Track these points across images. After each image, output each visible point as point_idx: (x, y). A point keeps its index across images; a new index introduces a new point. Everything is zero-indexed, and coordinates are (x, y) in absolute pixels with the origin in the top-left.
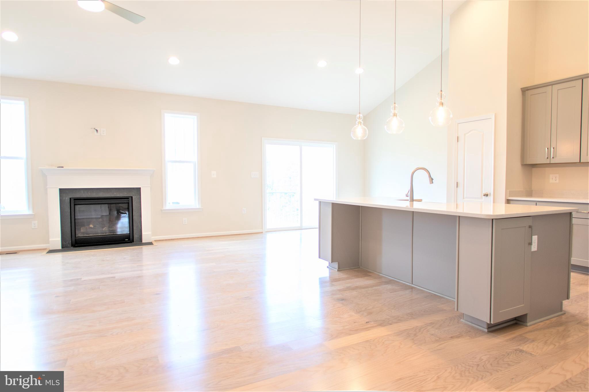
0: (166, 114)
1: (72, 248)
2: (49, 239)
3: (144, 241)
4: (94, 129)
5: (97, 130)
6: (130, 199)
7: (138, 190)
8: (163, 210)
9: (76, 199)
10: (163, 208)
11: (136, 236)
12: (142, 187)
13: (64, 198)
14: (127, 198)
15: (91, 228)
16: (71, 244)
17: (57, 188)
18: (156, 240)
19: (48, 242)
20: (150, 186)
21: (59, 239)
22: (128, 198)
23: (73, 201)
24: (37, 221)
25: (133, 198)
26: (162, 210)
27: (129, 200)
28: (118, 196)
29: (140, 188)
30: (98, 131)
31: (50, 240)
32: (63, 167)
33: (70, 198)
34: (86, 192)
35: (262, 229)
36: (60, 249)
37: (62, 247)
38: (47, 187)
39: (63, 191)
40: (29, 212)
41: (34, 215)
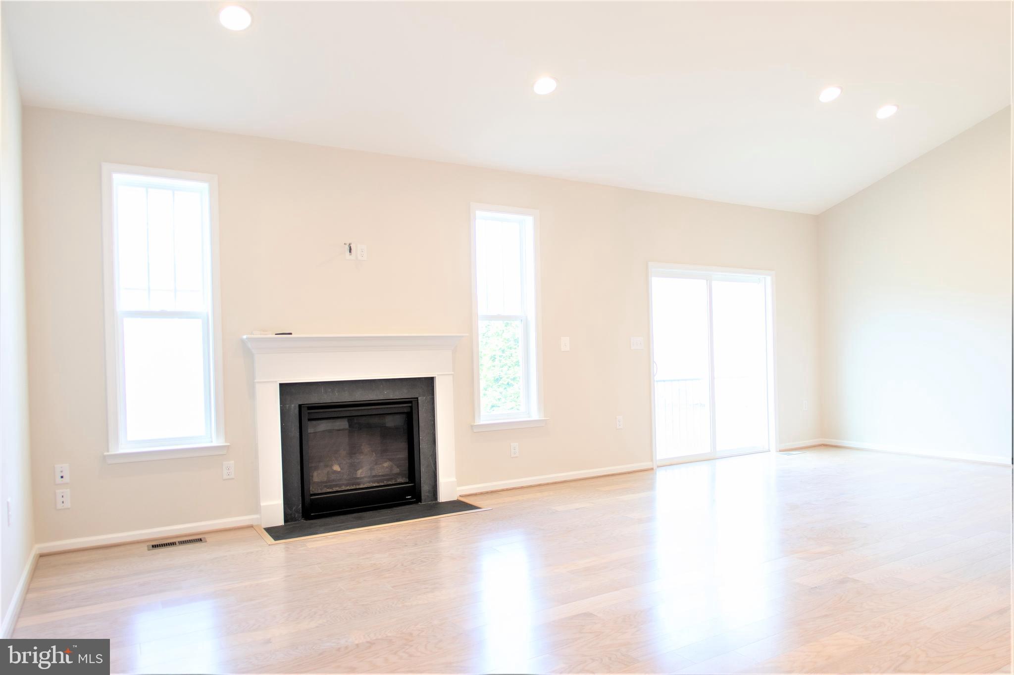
0: (479, 213)
1: (304, 521)
2: (259, 503)
5: (351, 247)
6: (414, 404)
7: (429, 382)
8: (476, 425)
9: (311, 407)
10: (474, 422)
11: (425, 488)
12: (438, 375)
13: (289, 406)
14: (408, 402)
15: (335, 472)
17: (276, 382)
19: (256, 509)
20: (453, 373)
21: (279, 502)
23: (305, 412)
24: (233, 462)
26: (472, 427)
28: (391, 397)
29: (433, 379)
30: (352, 250)
31: (263, 504)
32: (291, 334)
33: (300, 406)
35: (652, 460)
36: (281, 527)
37: (286, 521)
38: (256, 381)
39: (286, 389)
40: (217, 441)
41: (228, 446)
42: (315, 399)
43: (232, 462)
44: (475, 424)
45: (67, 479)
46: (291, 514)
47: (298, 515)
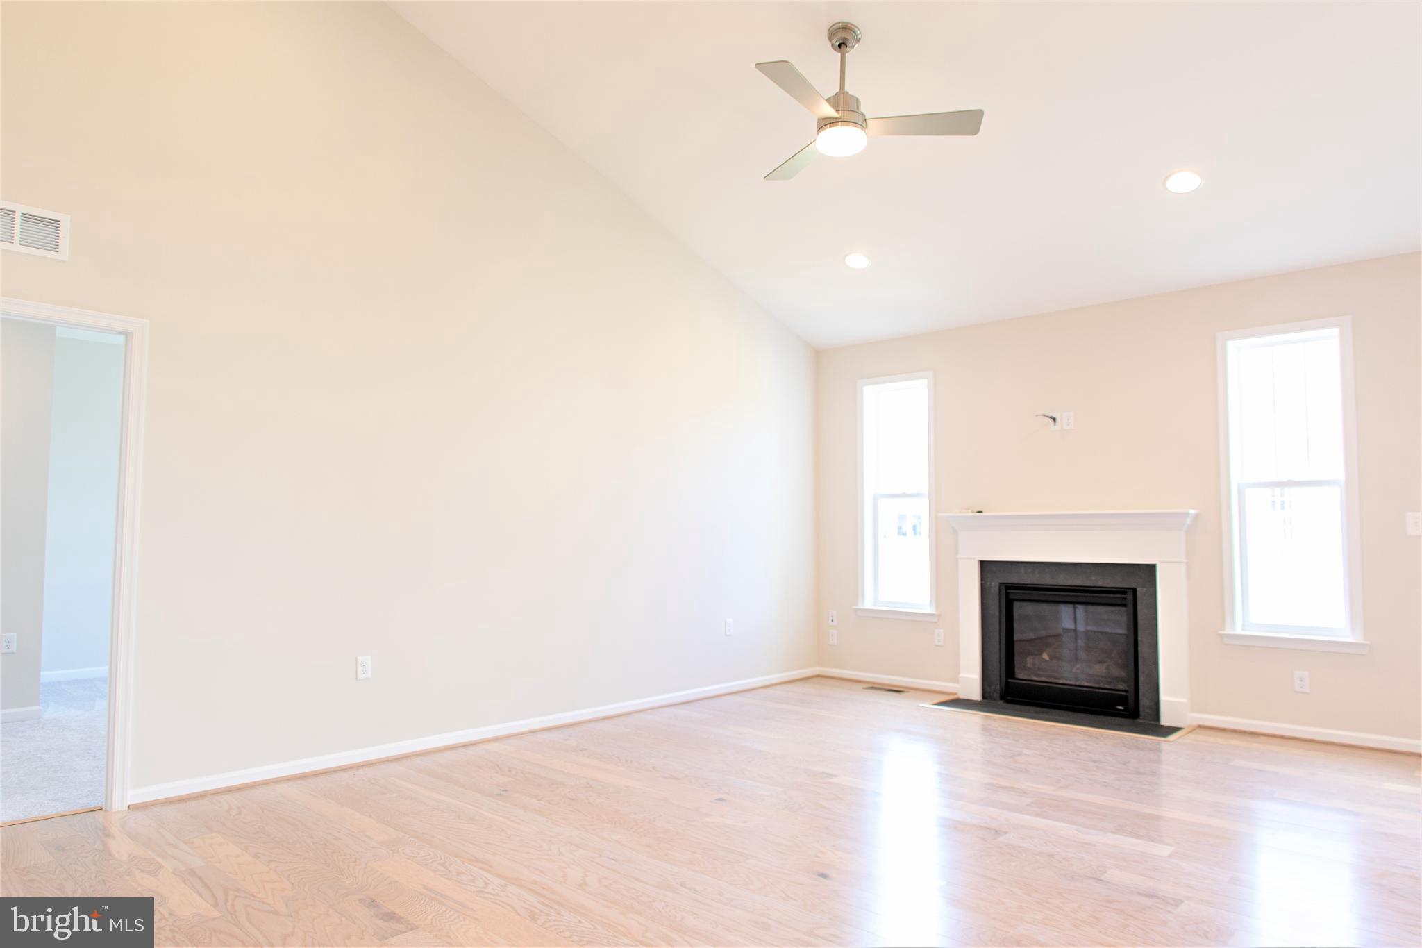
0: (1229, 342)
1: (1001, 702)
2: (959, 673)
3: (1165, 721)
4: (1044, 415)
5: (1054, 419)
6: (1129, 596)
7: (1150, 571)
8: (1225, 635)
9: (1012, 587)
10: (1224, 630)
11: (1145, 702)
12: (1161, 562)
13: (988, 583)
14: (1122, 591)
15: (1044, 660)
16: (999, 692)
17: (974, 559)
18: (1201, 723)
19: (956, 679)
20: (1186, 561)
21: (979, 676)
22: (1125, 593)
23: (1004, 591)
25: (1138, 594)
26: (1221, 636)
27: (1125, 598)
28: (1100, 583)
29: (1154, 566)
30: (1058, 420)
31: (962, 675)
32: (981, 512)
33: (1001, 585)
34: (1030, 571)
36: (977, 701)
37: (984, 697)
38: (959, 556)
39: (986, 567)
40: (929, 610)
41: (939, 616)
42: (1014, 579)
43: (942, 631)
44: (1226, 632)
45: (835, 623)
46: (990, 692)
47: (997, 695)
